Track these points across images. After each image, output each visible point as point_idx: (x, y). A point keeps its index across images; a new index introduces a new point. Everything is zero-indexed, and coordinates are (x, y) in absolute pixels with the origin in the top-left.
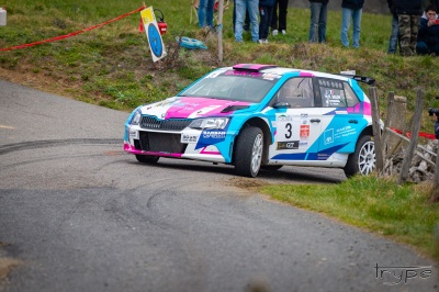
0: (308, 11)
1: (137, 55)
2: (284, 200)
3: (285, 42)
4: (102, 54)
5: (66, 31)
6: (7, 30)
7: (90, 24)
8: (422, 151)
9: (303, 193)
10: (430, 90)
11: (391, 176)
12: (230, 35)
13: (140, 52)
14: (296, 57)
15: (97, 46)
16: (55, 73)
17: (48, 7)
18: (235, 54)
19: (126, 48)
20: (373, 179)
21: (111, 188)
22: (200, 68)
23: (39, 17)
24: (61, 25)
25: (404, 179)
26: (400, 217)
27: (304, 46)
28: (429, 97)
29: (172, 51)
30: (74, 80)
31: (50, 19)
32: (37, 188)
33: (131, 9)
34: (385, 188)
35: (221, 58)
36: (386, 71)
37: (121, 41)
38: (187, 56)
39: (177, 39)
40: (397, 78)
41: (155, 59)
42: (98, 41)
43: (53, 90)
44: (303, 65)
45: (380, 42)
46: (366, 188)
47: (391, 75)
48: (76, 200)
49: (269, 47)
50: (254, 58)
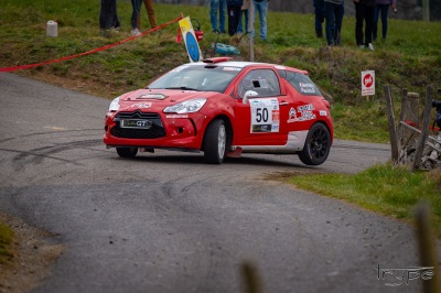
1: (176, 60)
2: (308, 189)
3: (310, 46)
4: (145, 61)
5: (112, 40)
6: (59, 40)
8: (433, 141)
9: (326, 182)
11: (406, 164)
13: (179, 58)
14: (321, 59)
16: (102, 78)
18: (266, 58)
19: (166, 55)
20: (389, 168)
21: (154, 181)
23: (87, 29)
25: (416, 168)
26: (412, 201)
27: (327, 49)
29: (208, 56)
30: (120, 84)
32: (86, 183)
34: (399, 176)
36: (402, 70)
37: (163, 49)
39: (213, 45)
40: (413, 76)
42: (141, 49)
43: (101, 94)
44: (326, 66)
45: (397, 44)
46: (383, 176)
47: (407, 73)
48: (120, 193)
49: (297, 51)
50: (283, 61)
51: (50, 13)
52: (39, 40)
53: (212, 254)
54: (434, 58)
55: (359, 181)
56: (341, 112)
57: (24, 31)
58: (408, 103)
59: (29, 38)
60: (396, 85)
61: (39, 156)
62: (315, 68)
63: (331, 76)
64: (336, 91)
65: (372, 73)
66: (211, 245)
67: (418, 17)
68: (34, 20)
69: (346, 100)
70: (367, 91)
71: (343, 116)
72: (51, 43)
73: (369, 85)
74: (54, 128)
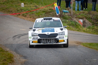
0: (92, 4)
1: (53, 14)
2: (86, 46)
3: (86, 11)
4: (45, 13)
5: (37, 8)
6: (24, 8)
7: (43, 7)
9: (90, 45)
12: (74, 9)
13: (54, 13)
14: (89, 14)
15: (44, 12)
16: (35, 18)
17: (33, 3)
18: (75, 14)
22: (67, 17)
23: (31, 5)
24: (36, 7)
27: (91, 12)
29: (61, 13)
31: (34, 6)
33: (52, 3)
35: (72, 14)
37: (50, 11)
38: (64, 14)
39: (62, 10)
41: (57, 15)
42: (44, 10)
44: (90, 16)
49: (83, 12)
50: (80, 14)
51: (22, 1)
52: (19, 8)
56: (94, 28)
57: (16, 5)
59: (17, 7)
62: (88, 16)
63: (91, 19)
64: (93, 22)
68: (19, 3)
69: (95, 25)
71: (94, 29)
72: (22, 8)
74: (23, 30)
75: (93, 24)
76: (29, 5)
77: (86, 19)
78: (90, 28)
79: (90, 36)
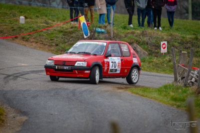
1: (78, 35)
2: (137, 94)
3: (138, 30)
4: (64, 35)
5: (49, 26)
6: (25, 25)
7: (59, 23)
8: (193, 74)
9: (145, 91)
10: (197, 49)
11: (181, 84)
13: (79, 34)
14: (143, 36)
15: (62, 32)
16: (44, 43)
17: (41, 16)
18: (118, 35)
19: (73, 33)
20: (173, 85)
21: (67, 89)
23: (39, 20)
24: (47, 23)
25: (185, 85)
26: (183, 100)
27: (146, 31)
28: (197, 52)
29: (92, 34)
30: (52, 45)
31: (43, 21)
32: (37, 89)
34: (178, 89)
35: (112, 36)
36: (179, 41)
37: (71, 30)
38: (98, 36)
39: (94, 29)
40: (184, 44)
41: (85, 37)
42: (62, 30)
43: (44, 49)
44: (146, 39)
45: (177, 29)
46: (170, 89)
47: (182, 43)
48: (52, 94)
49: (132, 32)
50: (126, 36)
51: (21, 13)
52: (16, 25)
53: (93, 121)
54: (193, 36)
55: (159, 91)
56: (151, 60)
57: (10, 21)
58: (182, 56)
59: (12, 24)
60: (177, 48)
61: (16, 77)
62: (140, 40)
63: (147, 44)
64: (149, 50)
65: (166, 43)
66: (93, 118)
67: (187, 18)
68: (14, 16)
69: (154, 55)
70: (164, 51)
71: (153, 62)
72: (21, 26)
73: (164, 48)
74: (23, 64)
75: (149, 54)
76: (33, 20)
77: (138, 44)
78: (144, 61)
79: (145, 76)
